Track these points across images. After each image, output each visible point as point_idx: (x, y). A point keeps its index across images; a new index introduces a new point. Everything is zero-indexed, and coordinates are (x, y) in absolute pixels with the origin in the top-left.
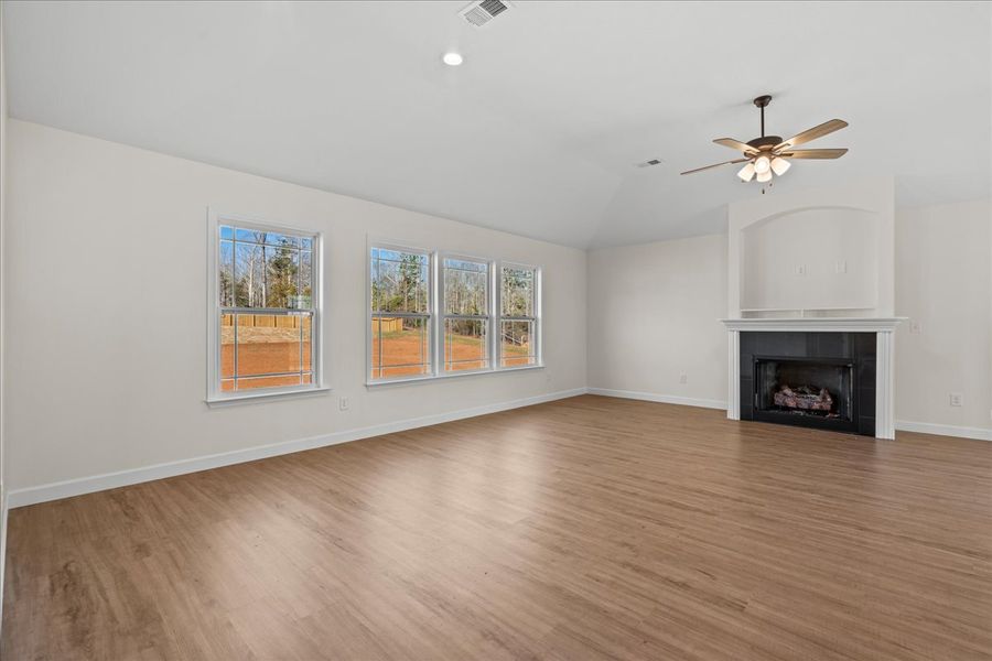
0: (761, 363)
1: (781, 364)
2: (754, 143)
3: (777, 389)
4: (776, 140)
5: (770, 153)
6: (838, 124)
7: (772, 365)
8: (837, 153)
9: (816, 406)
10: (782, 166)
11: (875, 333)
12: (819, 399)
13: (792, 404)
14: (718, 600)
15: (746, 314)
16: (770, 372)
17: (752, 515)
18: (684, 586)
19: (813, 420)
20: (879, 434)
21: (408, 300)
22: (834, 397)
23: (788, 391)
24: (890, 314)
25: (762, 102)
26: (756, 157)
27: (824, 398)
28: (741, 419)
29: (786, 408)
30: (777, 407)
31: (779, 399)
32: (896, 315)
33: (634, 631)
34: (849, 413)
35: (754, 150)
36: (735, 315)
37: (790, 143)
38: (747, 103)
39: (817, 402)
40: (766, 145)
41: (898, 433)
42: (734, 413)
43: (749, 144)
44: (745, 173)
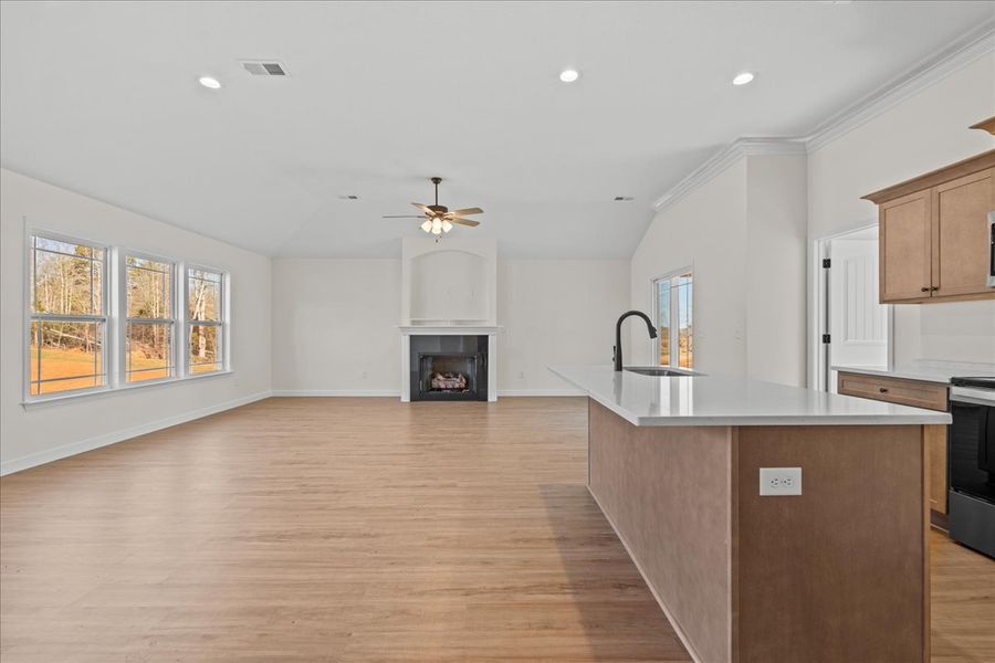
0: (424, 358)
1: (436, 358)
2: (432, 208)
3: (433, 376)
4: (444, 209)
5: (441, 217)
6: (478, 211)
7: (431, 359)
8: (474, 224)
9: (457, 386)
10: (448, 226)
11: (487, 336)
12: (458, 380)
13: (443, 386)
14: (443, 486)
15: (413, 322)
16: (429, 364)
17: (443, 450)
18: (424, 486)
19: (455, 395)
20: (489, 400)
22: (467, 379)
23: (440, 377)
24: (495, 325)
25: (436, 181)
26: (434, 217)
27: (461, 380)
28: (411, 400)
29: (440, 389)
30: (433, 389)
31: (435, 384)
32: (498, 323)
33: (410, 509)
34: (475, 388)
35: (433, 213)
36: (406, 323)
37: (451, 213)
38: (428, 179)
39: (458, 383)
40: (439, 211)
41: (499, 397)
42: (406, 398)
43: (429, 207)
44: (426, 226)
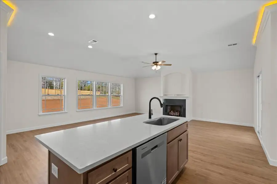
2: (154, 63)
4: (158, 62)
5: (157, 65)
9: (176, 115)
10: (159, 67)
11: (185, 100)
15: (164, 95)
16: (169, 108)
21: (102, 87)
22: (180, 113)
23: (172, 112)
25: (156, 54)
26: (154, 65)
27: (178, 113)
30: (170, 115)
32: (189, 96)
36: (162, 95)
37: (160, 63)
38: (153, 54)
40: (156, 63)
44: (153, 68)
